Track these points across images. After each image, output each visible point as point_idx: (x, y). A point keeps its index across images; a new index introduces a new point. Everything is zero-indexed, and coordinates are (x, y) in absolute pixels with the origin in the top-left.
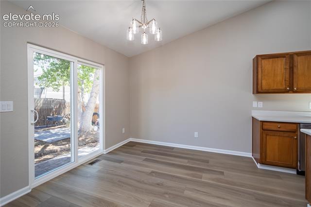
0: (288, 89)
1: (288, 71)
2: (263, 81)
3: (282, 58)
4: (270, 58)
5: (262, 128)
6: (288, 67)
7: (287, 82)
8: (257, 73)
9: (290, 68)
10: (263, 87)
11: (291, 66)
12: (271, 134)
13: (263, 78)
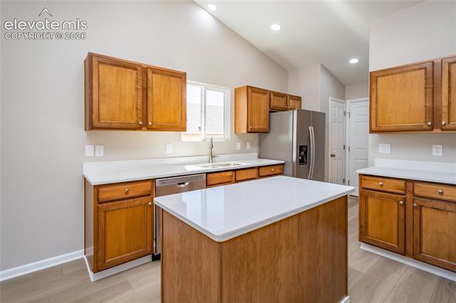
0: (141, 123)
1: (140, 93)
2: (101, 106)
3: (132, 71)
4: (114, 65)
5: (98, 200)
6: (140, 87)
7: (139, 112)
8: (91, 88)
9: (143, 88)
10: (101, 117)
11: (145, 86)
12: (115, 208)
13: (101, 99)
